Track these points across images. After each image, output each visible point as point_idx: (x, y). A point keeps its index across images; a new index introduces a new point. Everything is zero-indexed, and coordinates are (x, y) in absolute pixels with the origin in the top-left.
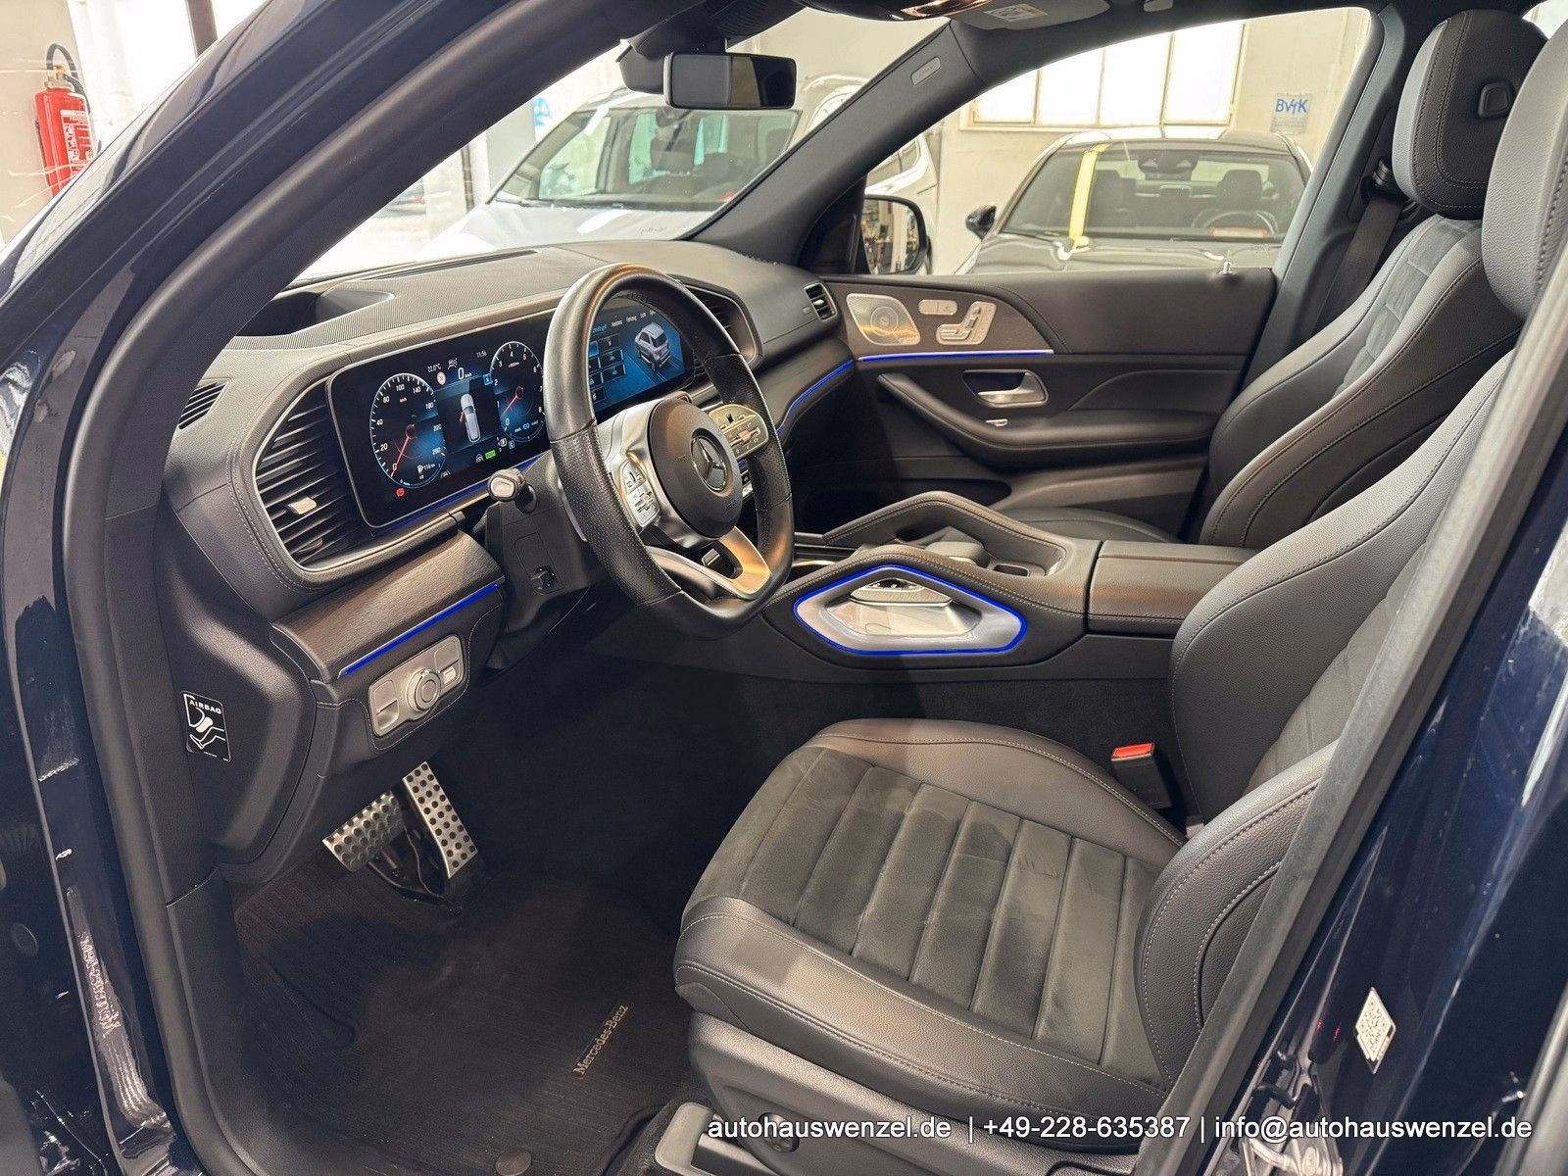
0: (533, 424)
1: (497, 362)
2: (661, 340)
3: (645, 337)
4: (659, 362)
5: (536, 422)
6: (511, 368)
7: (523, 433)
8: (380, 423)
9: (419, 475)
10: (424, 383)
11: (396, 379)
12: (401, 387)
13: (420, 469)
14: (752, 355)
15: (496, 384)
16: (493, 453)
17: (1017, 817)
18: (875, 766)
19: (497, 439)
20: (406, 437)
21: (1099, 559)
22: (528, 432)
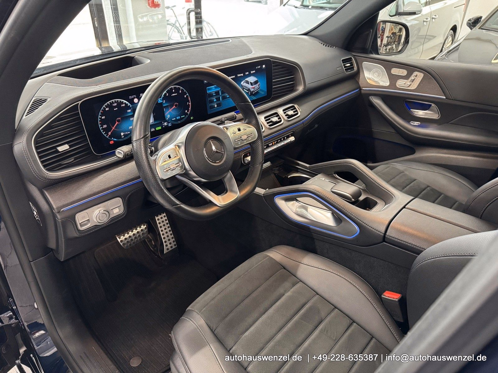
0: (182, 117)
1: (165, 94)
2: (256, 82)
3: (247, 82)
4: (253, 92)
5: (184, 116)
6: (172, 96)
7: (176, 120)
9: (121, 136)
10: (127, 102)
11: (113, 102)
12: (115, 104)
13: (122, 134)
14: (300, 89)
15: (164, 102)
16: (160, 128)
17: (334, 307)
18: (285, 269)
19: (163, 122)
20: (116, 123)
21: (404, 209)
22: (179, 120)
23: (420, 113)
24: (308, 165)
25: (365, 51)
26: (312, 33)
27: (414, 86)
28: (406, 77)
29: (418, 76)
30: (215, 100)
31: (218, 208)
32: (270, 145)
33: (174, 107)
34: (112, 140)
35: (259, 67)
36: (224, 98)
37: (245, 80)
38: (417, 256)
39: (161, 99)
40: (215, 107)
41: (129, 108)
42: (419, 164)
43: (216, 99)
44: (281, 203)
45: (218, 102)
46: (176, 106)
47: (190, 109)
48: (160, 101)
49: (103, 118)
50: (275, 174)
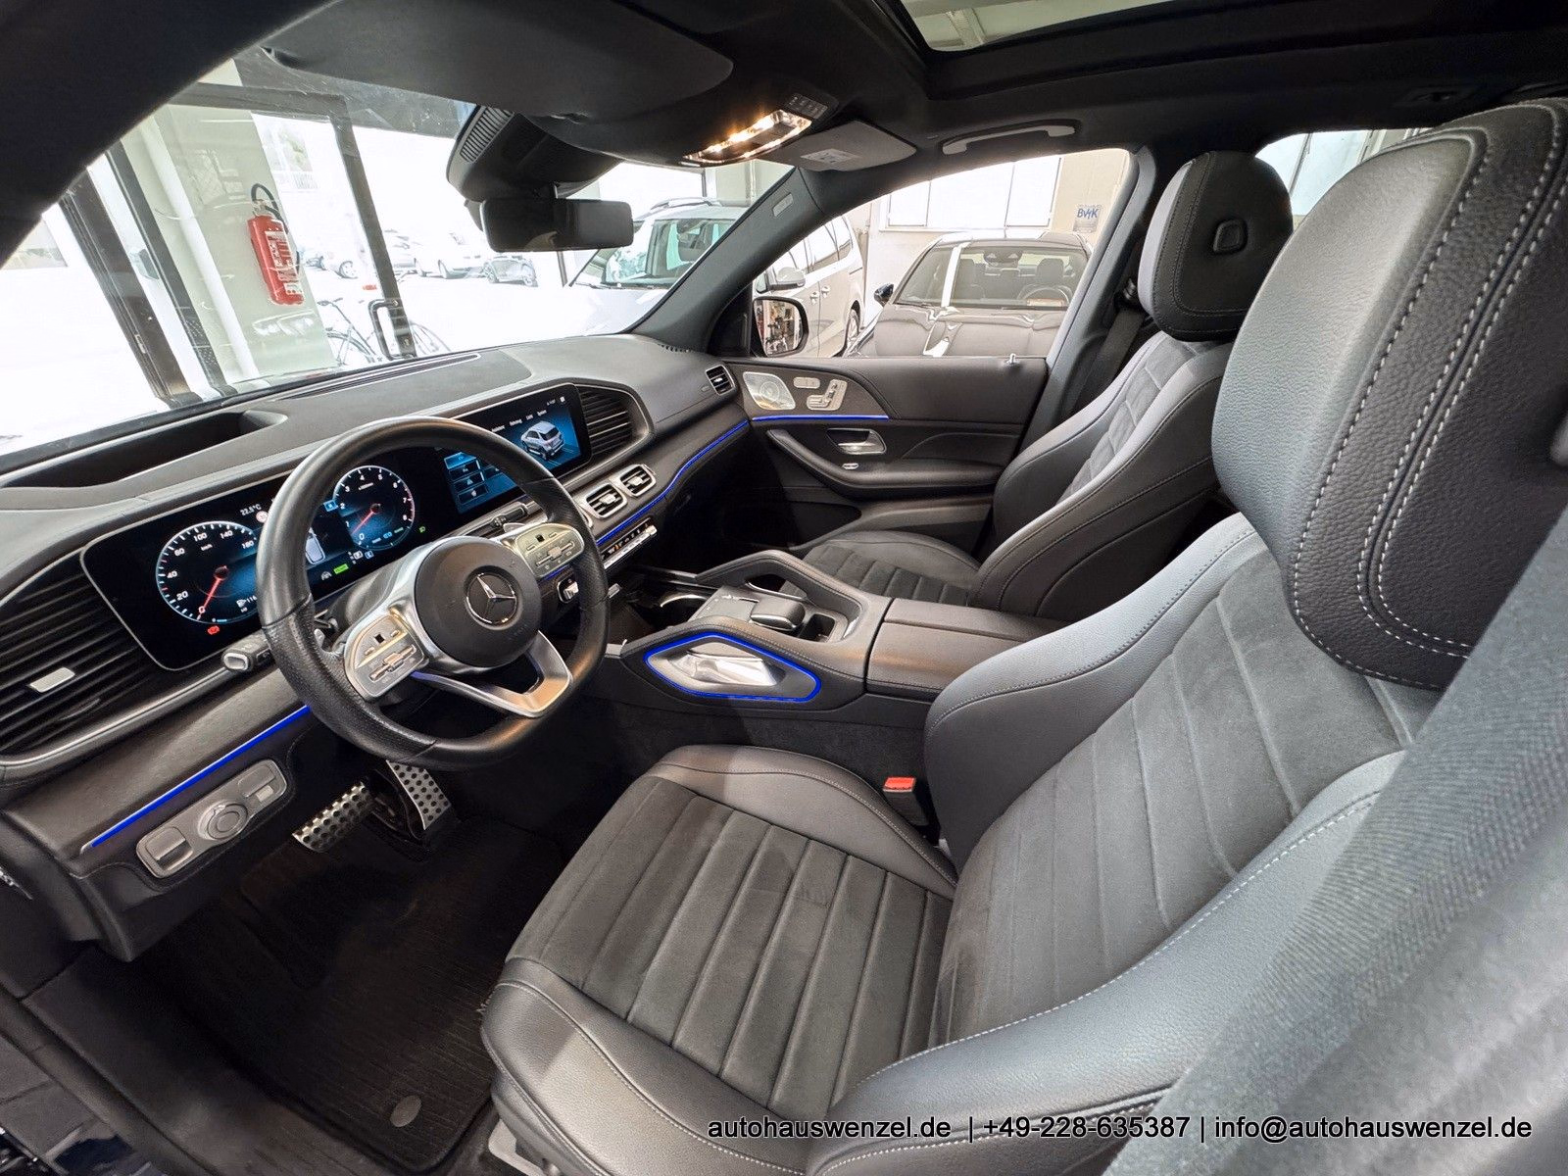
0: (396, 532)
1: (342, 490)
2: (553, 433)
3: (534, 435)
4: (550, 451)
5: (402, 529)
6: (361, 490)
7: (384, 542)
8: (173, 574)
9: (240, 608)
10: (237, 526)
11: (193, 532)
12: (203, 536)
13: (240, 603)
14: (645, 434)
15: (343, 508)
16: (345, 567)
17: (805, 839)
18: (699, 795)
19: (350, 553)
20: (215, 580)
21: (884, 624)
22: (390, 540)
23: (854, 447)
24: (693, 576)
25: (739, 352)
26: (640, 329)
27: (836, 405)
28: (821, 390)
29: (839, 387)
30: (470, 482)
31: (527, 722)
32: (610, 551)
33: (372, 513)
34: (213, 625)
35: (553, 401)
36: (489, 474)
37: (530, 430)
38: (930, 706)
39: (333, 501)
40: (472, 497)
41: (247, 537)
42: (874, 534)
43: (471, 478)
44: (662, 666)
45: (479, 485)
46: (375, 510)
47: (413, 510)
48: (331, 506)
49: (170, 576)
50: (631, 604)
